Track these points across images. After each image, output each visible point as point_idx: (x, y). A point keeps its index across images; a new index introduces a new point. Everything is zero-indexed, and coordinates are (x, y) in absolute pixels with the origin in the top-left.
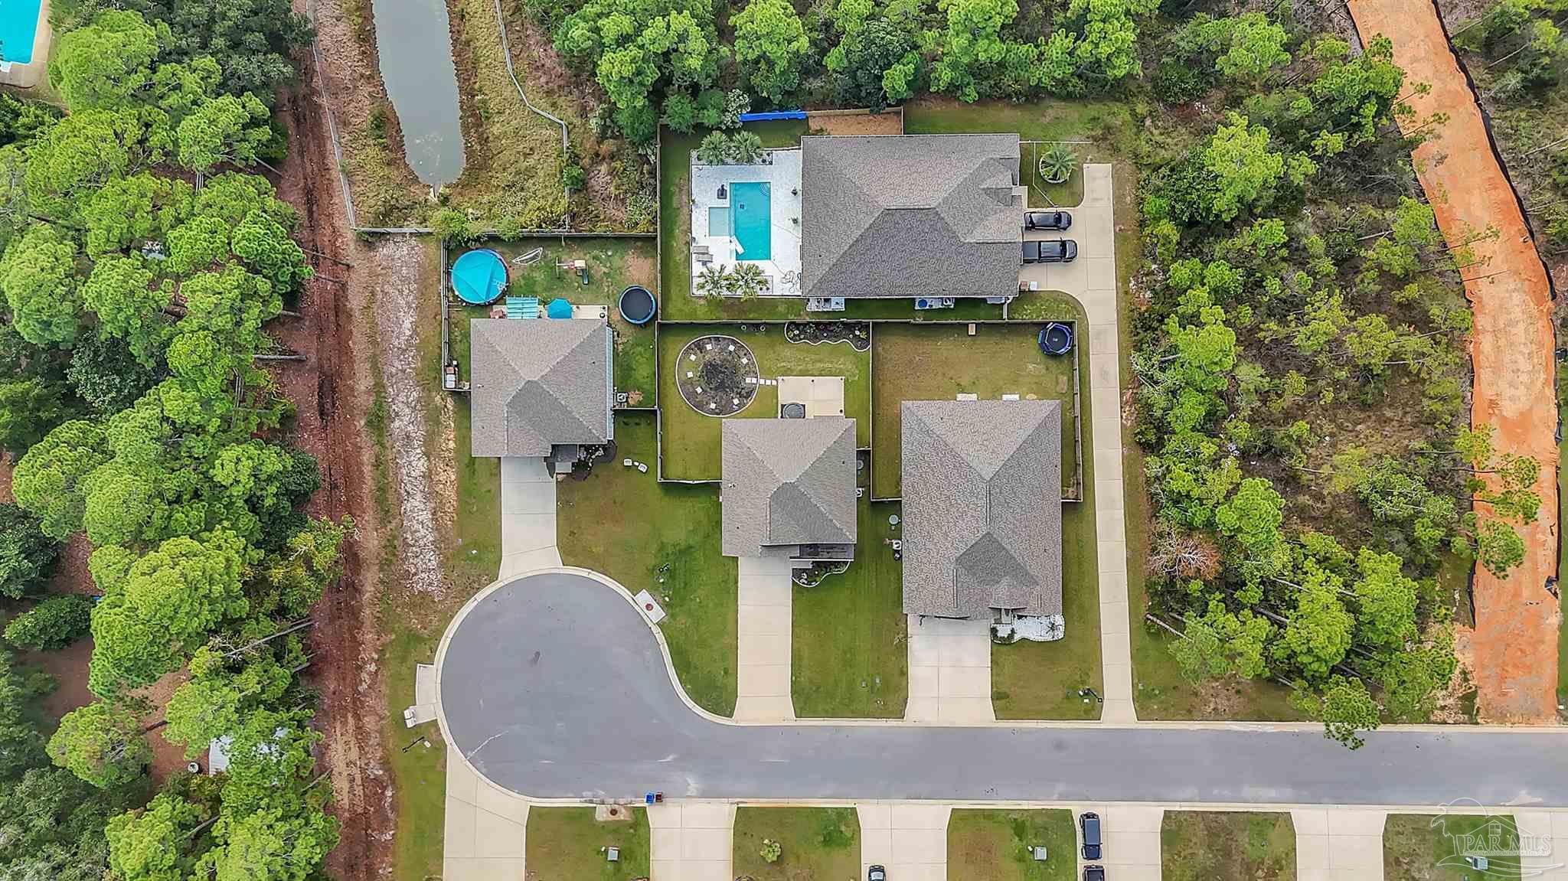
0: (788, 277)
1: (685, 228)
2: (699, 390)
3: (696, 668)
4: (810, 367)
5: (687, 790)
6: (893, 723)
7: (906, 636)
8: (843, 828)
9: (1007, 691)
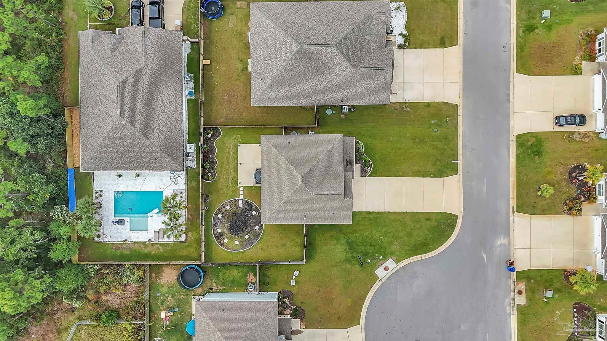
0: (174, 180)
1: (143, 246)
2: (247, 237)
3: (426, 239)
4: (232, 166)
5: (505, 244)
6: (460, 112)
7: (405, 103)
8: (530, 143)
9: (439, 38)
